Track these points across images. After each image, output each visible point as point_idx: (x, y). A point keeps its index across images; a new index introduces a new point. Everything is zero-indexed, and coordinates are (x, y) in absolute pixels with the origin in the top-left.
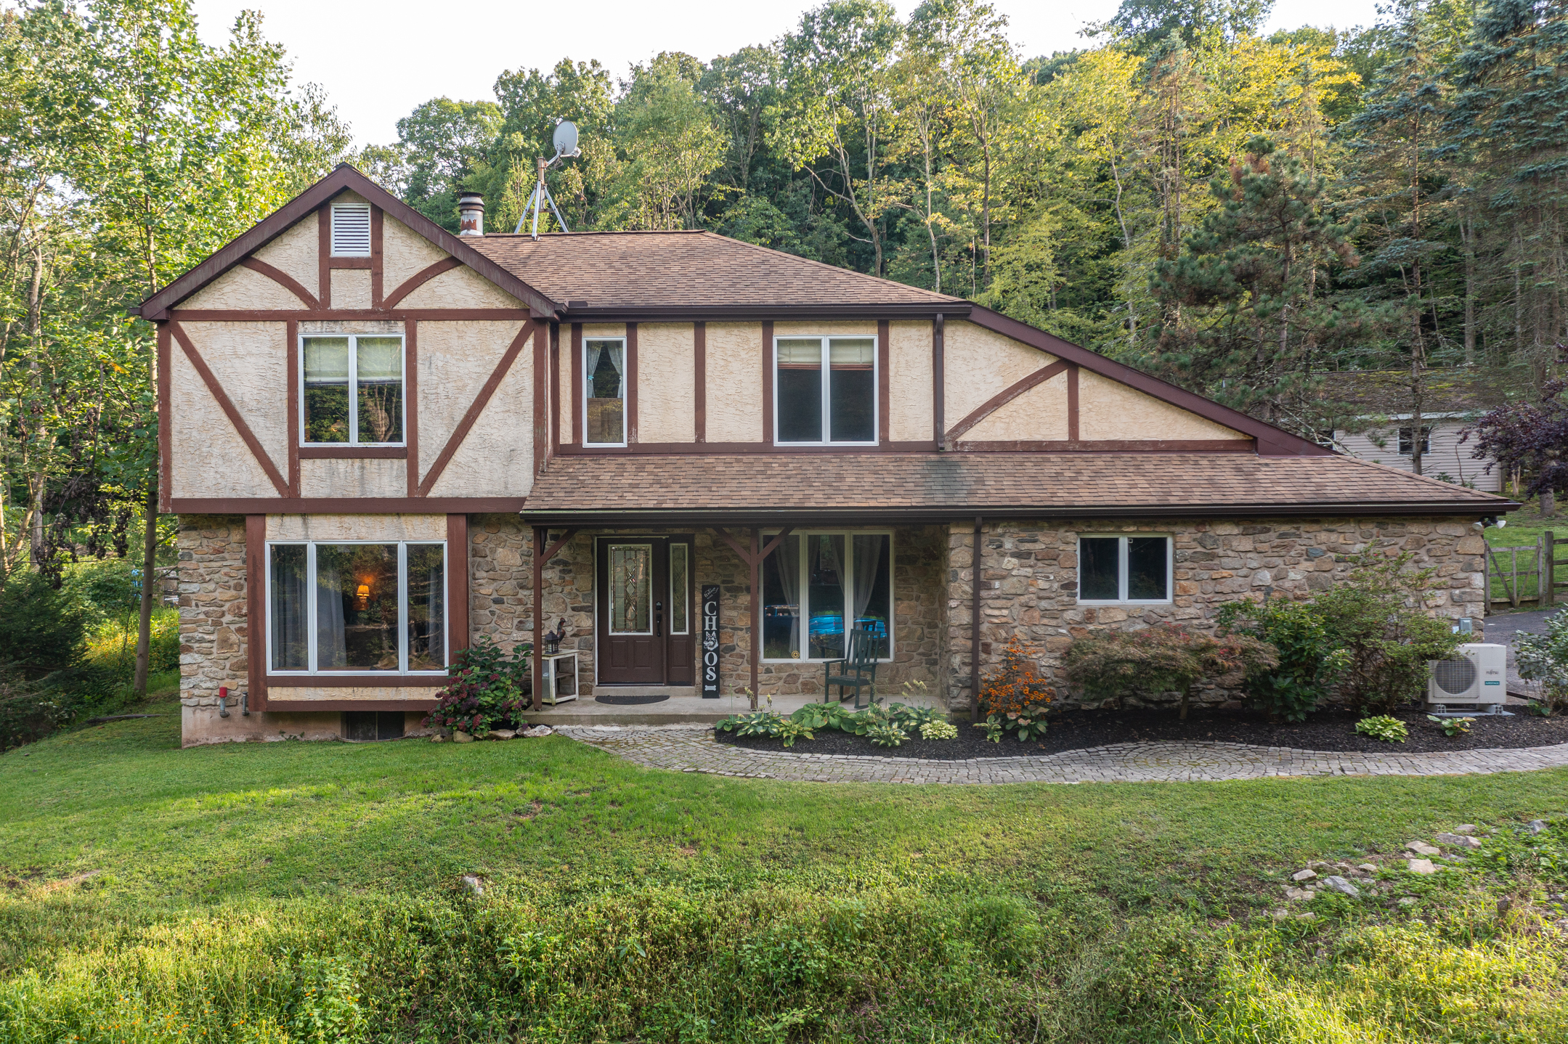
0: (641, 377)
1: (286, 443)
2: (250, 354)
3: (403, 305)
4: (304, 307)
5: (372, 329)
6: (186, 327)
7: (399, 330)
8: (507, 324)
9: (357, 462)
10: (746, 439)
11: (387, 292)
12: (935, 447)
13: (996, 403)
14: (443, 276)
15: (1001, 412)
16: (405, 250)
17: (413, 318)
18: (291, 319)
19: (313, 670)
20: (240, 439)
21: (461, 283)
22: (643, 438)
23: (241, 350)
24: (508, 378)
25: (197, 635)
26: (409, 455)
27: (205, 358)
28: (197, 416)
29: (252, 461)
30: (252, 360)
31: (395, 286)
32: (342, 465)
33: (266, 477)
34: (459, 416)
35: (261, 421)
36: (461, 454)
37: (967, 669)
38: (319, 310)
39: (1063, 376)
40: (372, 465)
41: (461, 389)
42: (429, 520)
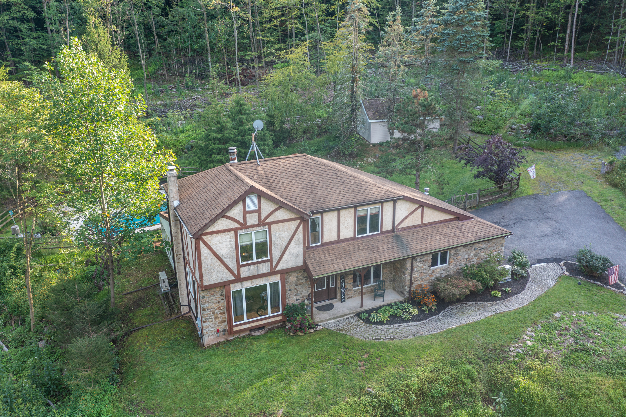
0: (324, 225)
1: (236, 264)
2: (224, 242)
3: (267, 221)
4: (239, 226)
5: (259, 229)
6: (204, 237)
7: (266, 228)
8: (295, 221)
9: (256, 265)
10: (350, 237)
11: (263, 218)
12: (393, 231)
13: (406, 218)
14: (278, 211)
15: (407, 220)
16: (267, 206)
17: (270, 224)
18: (236, 230)
19: (246, 320)
20: (222, 266)
21: (283, 213)
22: (325, 241)
23: (221, 241)
24: (296, 236)
25: (208, 317)
26: (270, 261)
27: (211, 245)
28: (209, 262)
29: (226, 271)
30: (225, 243)
31: (265, 216)
32: (252, 267)
33: (230, 274)
34: (283, 249)
35: (228, 259)
36: (284, 258)
37: (409, 289)
38: (244, 226)
39: (421, 209)
40: (260, 265)
41: (284, 241)
42: (275, 276)
